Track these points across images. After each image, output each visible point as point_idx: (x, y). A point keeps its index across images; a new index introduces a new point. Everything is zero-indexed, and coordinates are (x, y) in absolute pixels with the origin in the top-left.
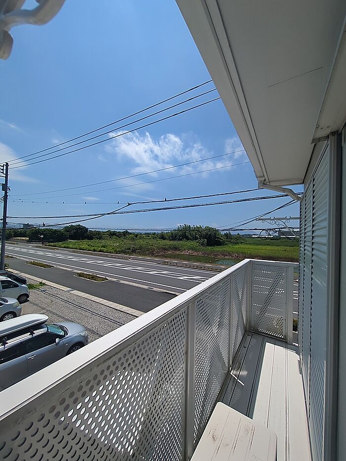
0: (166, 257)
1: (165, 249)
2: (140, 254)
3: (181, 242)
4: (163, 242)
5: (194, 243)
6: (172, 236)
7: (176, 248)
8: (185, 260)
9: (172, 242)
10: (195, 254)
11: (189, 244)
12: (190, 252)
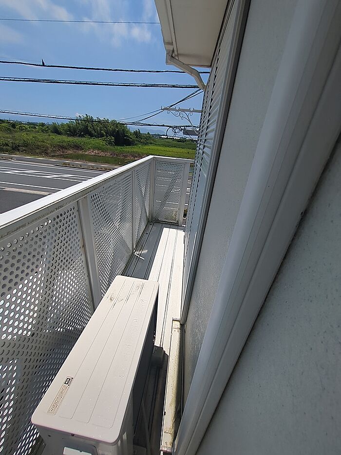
0: (66, 157)
1: (63, 147)
2: (27, 152)
3: (84, 139)
4: (58, 138)
5: (99, 141)
6: (70, 131)
7: (77, 147)
8: (90, 161)
9: (71, 139)
10: (102, 154)
11: (93, 142)
12: (97, 152)
